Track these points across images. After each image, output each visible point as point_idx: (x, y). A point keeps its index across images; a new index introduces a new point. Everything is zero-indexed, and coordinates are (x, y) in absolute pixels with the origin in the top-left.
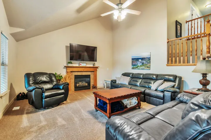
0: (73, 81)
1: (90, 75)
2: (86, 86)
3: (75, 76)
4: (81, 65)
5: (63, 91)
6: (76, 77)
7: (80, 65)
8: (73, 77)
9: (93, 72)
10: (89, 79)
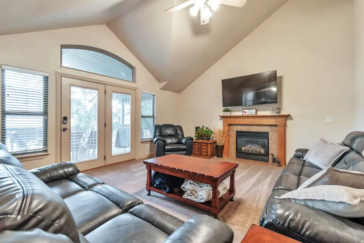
0: (233, 140)
1: (268, 133)
2: (260, 154)
3: (237, 132)
4: (245, 112)
5: (185, 147)
6: (239, 134)
7: (244, 114)
8: (234, 134)
9: (276, 126)
10: (266, 141)
